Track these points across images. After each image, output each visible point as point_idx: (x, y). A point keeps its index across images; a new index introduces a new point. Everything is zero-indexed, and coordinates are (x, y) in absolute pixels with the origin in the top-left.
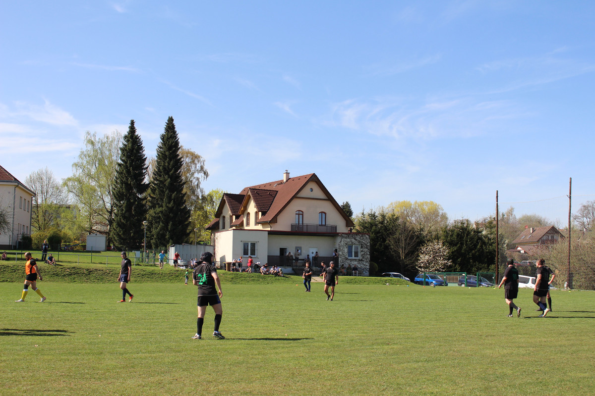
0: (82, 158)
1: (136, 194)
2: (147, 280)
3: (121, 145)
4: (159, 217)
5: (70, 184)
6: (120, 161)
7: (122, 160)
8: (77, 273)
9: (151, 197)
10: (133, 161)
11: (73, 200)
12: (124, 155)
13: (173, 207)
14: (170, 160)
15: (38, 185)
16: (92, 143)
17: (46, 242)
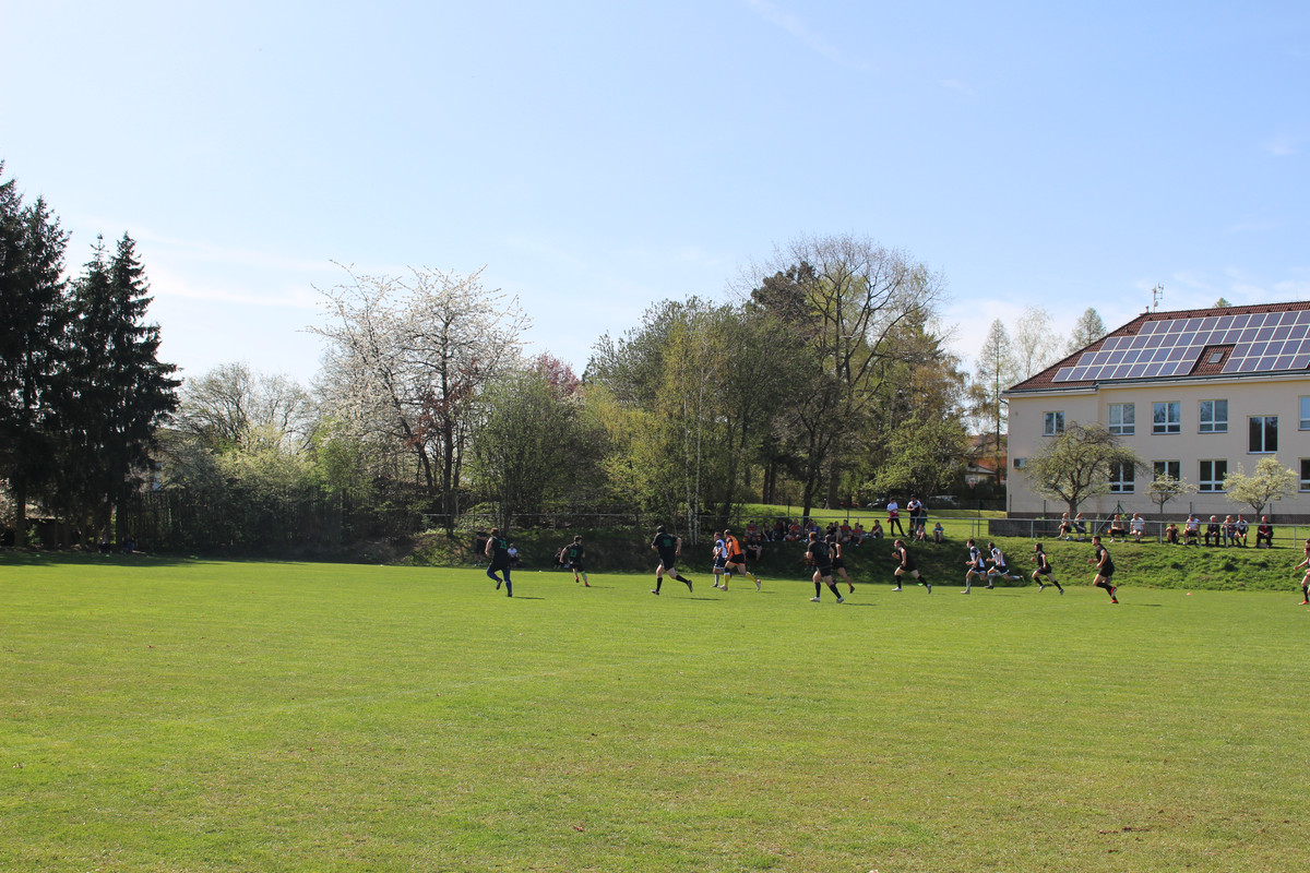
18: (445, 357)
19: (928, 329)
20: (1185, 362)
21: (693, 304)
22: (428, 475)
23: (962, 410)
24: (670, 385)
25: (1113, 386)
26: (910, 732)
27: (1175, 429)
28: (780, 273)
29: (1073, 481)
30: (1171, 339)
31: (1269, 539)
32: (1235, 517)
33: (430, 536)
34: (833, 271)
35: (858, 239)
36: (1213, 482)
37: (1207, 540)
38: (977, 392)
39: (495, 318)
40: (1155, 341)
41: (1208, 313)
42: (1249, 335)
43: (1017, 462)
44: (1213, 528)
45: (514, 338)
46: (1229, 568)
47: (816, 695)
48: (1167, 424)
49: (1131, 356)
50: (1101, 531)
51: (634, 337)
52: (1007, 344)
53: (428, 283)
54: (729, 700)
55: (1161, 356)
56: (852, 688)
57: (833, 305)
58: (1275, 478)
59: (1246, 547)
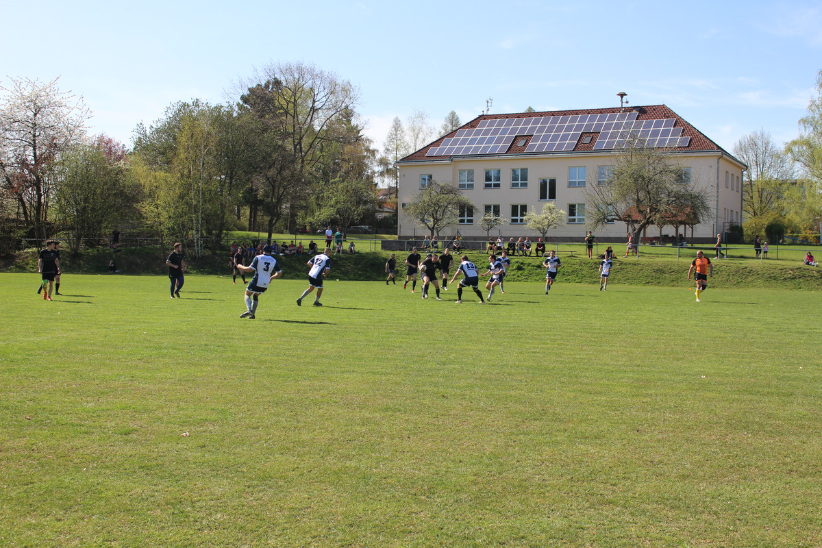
0: (813, 111)
5: (796, 149)
8: (804, 276)
11: (801, 172)
15: (751, 154)
17: (763, 233)
18: (34, 136)
19: (354, 122)
20: (504, 145)
21: (196, 103)
22: (25, 213)
23: (374, 173)
24: (182, 156)
25: (461, 159)
27: (497, 185)
28: (258, 85)
29: (433, 217)
30: (495, 132)
31: (543, 251)
32: (524, 238)
33: (27, 253)
34: (291, 85)
35: (306, 64)
36: (519, 218)
37: (508, 252)
38: (383, 162)
39: (68, 111)
40: (486, 132)
41: (518, 116)
42: (541, 130)
43: (404, 205)
44: (512, 246)
45: (82, 124)
46: (519, 268)
47: (220, 344)
48: (492, 182)
49: (472, 141)
51: (159, 125)
52: (403, 132)
53: (22, 87)
54: (165, 348)
55: (490, 141)
56: (245, 339)
57: (291, 106)
58: (553, 215)
59: (530, 256)
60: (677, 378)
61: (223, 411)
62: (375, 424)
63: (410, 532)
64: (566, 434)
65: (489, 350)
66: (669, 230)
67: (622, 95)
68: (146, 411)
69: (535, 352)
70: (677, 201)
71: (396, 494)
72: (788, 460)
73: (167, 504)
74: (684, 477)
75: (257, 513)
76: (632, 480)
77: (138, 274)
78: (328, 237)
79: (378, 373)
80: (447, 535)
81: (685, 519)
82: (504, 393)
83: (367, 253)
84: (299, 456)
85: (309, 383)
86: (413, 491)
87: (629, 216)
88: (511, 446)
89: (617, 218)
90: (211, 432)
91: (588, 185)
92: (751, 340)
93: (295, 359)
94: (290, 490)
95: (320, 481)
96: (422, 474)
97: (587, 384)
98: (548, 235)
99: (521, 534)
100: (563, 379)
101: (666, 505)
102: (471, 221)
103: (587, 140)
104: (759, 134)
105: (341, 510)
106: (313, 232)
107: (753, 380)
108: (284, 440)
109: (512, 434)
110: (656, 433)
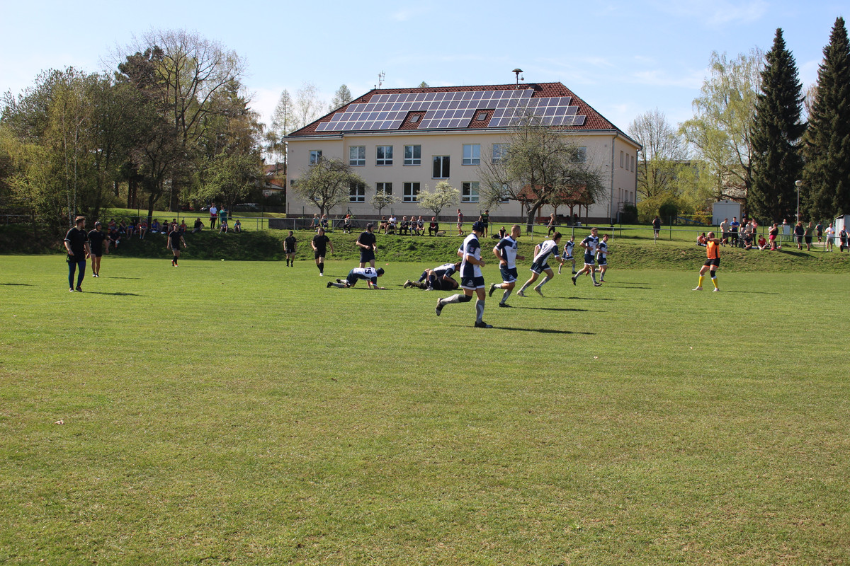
0: (706, 92)
1: (786, 140)
2: (799, 269)
3: (762, 69)
4: (821, 175)
5: (690, 130)
6: (761, 93)
7: (764, 91)
8: (696, 257)
9: (809, 144)
10: (780, 90)
11: (694, 153)
12: (767, 83)
13: (843, 158)
14: (839, 85)
15: (646, 134)
16: (721, 69)
17: (657, 214)
19: (240, 94)
20: (396, 121)
21: (70, 72)
23: (261, 148)
24: (55, 127)
25: (353, 135)
26: (141, 346)
27: (390, 163)
28: (138, 53)
29: (323, 195)
30: (388, 107)
31: (437, 230)
32: (417, 217)
34: (173, 54)
35: (189, 32)
36: (412, 196)
37: (401, 231)
38: (271, 137)
40: (379, 107)
41: (412, 91)
42: (435, 106)
43: (292, 182)
46: (412, 248)
47: (97, 327)
48: (385, 159)
49: (364, 117)
50: (338, 226)
51: (29, 94)
52: (291, 106)
54: (38, 332)
55: (382, 117)
56: (124, 322)
57: (173, 76)
58: (447, 193)
59: (422, 235)
60: (569, 359)
61: (100, 398)
62: (262, 408)
63: (298, 518)
64: (458, 416)
65: (380, 332)
66: (564, 210)
67: (518, 72)
68: (17, 398)
69: (427, 334)
70: (572, 181)
71: (283, 480)
72: (676, 438)
73: (40, 495)
74: (575, 457)
75: (136, 502)
76: (523, 461)
77: (7, 253)
78: (213, 215)
79: (265, 356)
80: (336, 520)
81: (575, 498)
82: (395, 375)
83: (254, 232)
84: (181, 442)
85: (192, 367)
86: (301, 477)
87: (524, 195)
88: (402, 429)
89: (511, 197)
90: (87, 419)
91: (482, 163)
92: (643, 321)
93: (177, 342)
94: (172, 478)
95: (204, 468)
96: (310, 459)
97: (479, 366)
98: (441, 214)
99: (411, 518)
100: (455, 361)
101: (557, 485)
102: (362, 199)
103: (481, 117)
104: (653, 114)
105: (226, 497)
106: (197, 209)
107: (644, 360)
108: (166, 426)
109: (403, 416)
110: (548, 414)
